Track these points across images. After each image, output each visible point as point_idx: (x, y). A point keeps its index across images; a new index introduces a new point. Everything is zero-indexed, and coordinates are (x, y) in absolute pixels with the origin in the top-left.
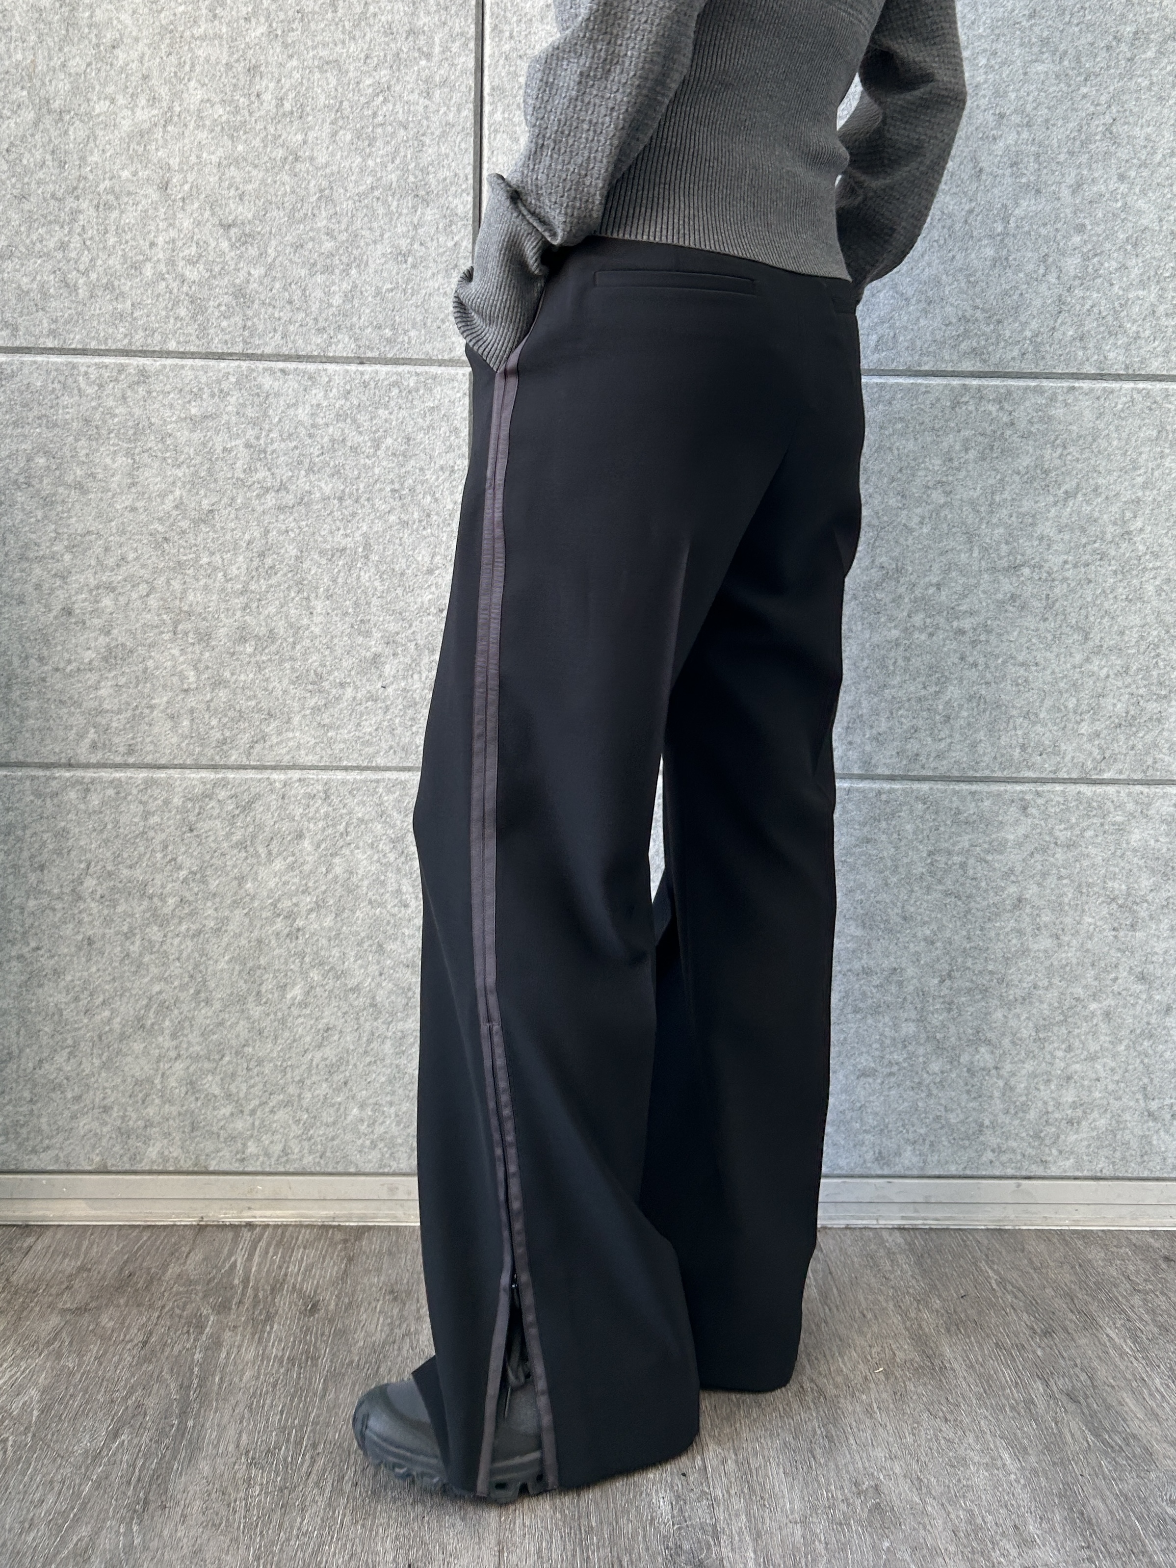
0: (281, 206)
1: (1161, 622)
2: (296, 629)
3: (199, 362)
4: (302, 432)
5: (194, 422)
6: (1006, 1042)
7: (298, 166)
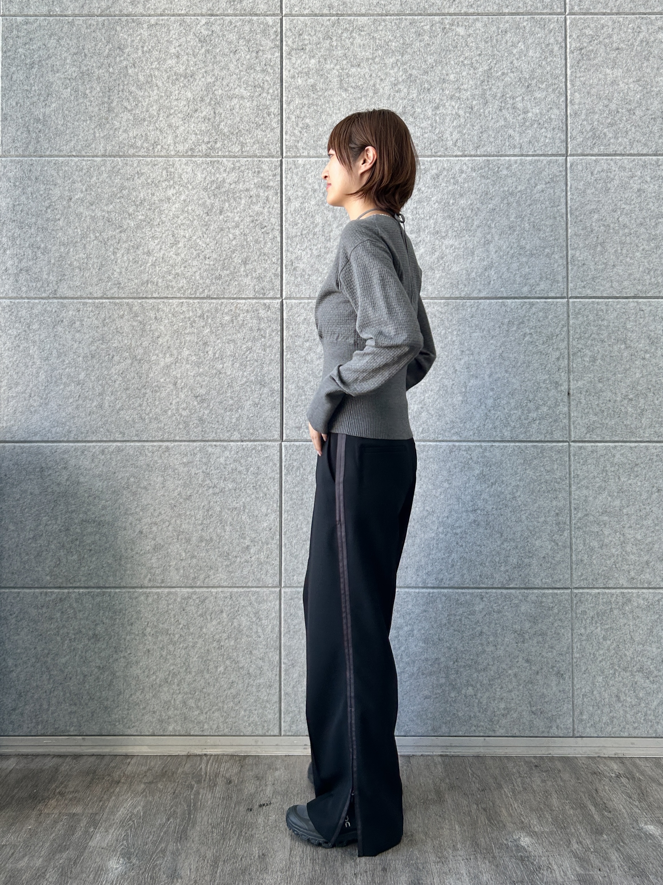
0: (215, 389)
1: (528, 529)
2: (219, 536)
3: (186, 443)
4: (222, 466)
5: (185, 465)
6: (478, 686)
7: (221, 375)
